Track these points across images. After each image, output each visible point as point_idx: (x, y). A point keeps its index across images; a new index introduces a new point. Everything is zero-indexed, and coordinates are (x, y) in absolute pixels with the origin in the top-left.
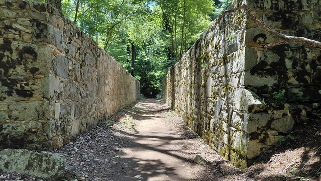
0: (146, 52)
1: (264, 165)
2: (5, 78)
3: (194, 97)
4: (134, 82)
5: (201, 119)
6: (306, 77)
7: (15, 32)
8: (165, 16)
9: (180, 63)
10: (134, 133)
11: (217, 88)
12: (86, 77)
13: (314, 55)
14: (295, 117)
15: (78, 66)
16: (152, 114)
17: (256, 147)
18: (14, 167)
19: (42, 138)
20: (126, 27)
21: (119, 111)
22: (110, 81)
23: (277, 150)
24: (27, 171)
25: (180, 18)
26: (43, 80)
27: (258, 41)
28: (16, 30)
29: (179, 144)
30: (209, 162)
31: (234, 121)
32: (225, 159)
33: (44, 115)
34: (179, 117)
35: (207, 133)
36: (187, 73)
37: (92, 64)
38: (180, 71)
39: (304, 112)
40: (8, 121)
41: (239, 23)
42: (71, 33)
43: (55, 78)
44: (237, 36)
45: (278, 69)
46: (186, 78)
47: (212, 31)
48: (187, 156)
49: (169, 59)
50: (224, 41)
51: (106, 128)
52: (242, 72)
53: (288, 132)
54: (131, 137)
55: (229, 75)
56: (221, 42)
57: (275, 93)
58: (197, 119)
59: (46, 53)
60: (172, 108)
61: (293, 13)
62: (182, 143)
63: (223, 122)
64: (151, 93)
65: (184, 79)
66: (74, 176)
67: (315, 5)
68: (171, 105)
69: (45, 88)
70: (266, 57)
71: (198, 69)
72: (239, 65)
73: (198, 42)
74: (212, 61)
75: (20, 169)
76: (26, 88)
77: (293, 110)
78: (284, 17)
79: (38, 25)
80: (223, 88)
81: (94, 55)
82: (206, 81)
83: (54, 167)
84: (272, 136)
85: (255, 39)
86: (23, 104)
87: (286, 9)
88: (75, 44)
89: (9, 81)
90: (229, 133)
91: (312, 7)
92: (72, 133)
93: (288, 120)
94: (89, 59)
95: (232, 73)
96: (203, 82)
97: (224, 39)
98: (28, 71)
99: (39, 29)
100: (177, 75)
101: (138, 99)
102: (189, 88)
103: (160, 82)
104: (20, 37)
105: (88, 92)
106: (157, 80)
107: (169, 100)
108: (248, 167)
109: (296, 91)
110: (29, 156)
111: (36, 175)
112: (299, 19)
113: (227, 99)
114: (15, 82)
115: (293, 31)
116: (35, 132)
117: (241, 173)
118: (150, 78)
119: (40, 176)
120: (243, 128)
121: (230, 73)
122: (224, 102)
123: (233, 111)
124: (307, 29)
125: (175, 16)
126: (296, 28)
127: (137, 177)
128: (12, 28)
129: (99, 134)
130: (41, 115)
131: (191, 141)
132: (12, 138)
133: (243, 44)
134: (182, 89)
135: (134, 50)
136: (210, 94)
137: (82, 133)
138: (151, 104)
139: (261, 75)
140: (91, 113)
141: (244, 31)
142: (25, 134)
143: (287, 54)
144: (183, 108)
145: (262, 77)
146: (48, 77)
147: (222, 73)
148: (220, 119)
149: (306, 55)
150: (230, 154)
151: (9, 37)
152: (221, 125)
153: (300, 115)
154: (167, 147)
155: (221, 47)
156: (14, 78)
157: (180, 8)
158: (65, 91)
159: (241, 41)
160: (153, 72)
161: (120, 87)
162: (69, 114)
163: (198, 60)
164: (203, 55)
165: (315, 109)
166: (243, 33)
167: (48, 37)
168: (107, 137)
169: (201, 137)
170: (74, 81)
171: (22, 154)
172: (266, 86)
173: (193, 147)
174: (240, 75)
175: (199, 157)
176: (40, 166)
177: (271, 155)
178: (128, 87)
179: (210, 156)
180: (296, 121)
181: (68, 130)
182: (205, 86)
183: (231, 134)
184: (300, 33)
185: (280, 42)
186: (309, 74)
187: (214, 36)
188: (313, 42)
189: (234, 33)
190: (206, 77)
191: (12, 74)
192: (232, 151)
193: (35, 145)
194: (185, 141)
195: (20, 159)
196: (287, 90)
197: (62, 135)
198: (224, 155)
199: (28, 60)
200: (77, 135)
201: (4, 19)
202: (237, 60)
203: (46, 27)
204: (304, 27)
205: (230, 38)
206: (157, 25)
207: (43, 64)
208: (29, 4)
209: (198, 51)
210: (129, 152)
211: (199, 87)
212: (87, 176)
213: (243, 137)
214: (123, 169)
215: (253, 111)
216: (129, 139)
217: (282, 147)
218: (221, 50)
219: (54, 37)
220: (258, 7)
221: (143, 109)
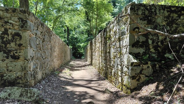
0: (75, 32)
1: (139, 92)
2: (5, 49)
3: (103, 58)
4: (69, 50)
5: (107, 70)
6: (159, 48)
7: (10, 25)
8: (86, 13)
9: (96, 40)
10: (71, 78)
11: (115, 53)
12: (45, 48)
13: (162, 38)
14: (153, 68)
15: (41, 42)
16: (80, 67)
17: (135, 83)
18: (13, 96)
19: (24, 81)
20: (65, 19)
21: (61, 66)
22: (57, 49)
23: (145, 84)
24: (20, 98)
25: (95, 14)
26: (25, 50)
27: (135, 31)
28: (11, 23)
29: (96, 83)
30: (112, 92)
31: (124, 71)
32: (120, 90)
33: (25, 69)
34: (95, 69)
35: (111, 77)
36: (99, 45)
37: (48, 41)
38: (95, 43)
39: (157, 66)
40: (6, 72)
41: (126, 21)
42: (38, 24)
43: (30, 49)
44: (125, 28)
45: (145, 44)
46: (99, 48)
47: (113, 24)
48: (100, 89)
49: (89, 36)
50: (119, 29)
51: (55, 76)
52: (128, 46)
53: (150, 75)
54: (70, 80)
55: (121, 47)
56: (117, 30)
57: (144, 56)
58: (105, 70)
59: (26, 36)
60: (91, 64)
61: (153, 17)
62: (98, 83)
63: (119, 71)
64: (78, 56)
65: (97, 48)
66: (43, 100)
67: (163, 13)
68: (90, 63)
69: (26, 54)
70: (139, 38)
71: (105, 43)
72: (126, 42)
73: (105, 29)
74: (113, 39)
75: (17, 97)
76: (16, 54)
77: (153, 65)
78: (148, 19)
79: (22, 21)
80: (119, 53)
81: (49, 35)
82: (110, 50)
83: (34, 96)
84: (142, 78)
85: (134, 30)
86: (14, 63)
87: (149, 15)
88: (40, 30)
89: (7, 51)
90: (122, 77)
91: (161, 14)
92: (38, 79)
93: (150, 70)
94: (47, 38)
95: (123, 46)
96: (108, 50)
97: (119, 28)
98: (17, 45)
99: (23, 23)
100: (94, 46)
101: (71, 60)
102: (100, 53)
103: (84, 49)
104: (13, 27)
105: (46, 56)
106: (82, 48)
107: (89, 59)
108: (131, 93)
109: (154, 55)
110: (21, 90)
111: (25, 100)
112: (155, 20)
113: (120, 59)
114: (10, 51)
115: (152, 26)
116: (21, 78)
117: (128, 96)
118: (78, 47)
119: (27, 101)
120: (128, 74)
121: (122, 46)
122: (119, 61)
123: (123, 65)
124: (159, 25)
125: (92, 13)
126: (154, 24)
127: (76, 100)
128: (9, 23)
129: (52, 79)
130: (24, 69)
131: (102, 82)
132: (9, 81)
133: (128, 32)
134: (97, 54)
135: (68, 31)
136: (112, 56)
137: (43, 79)
138: (79, 62)
139: (137, 47)
140: (47, 68)
142: (15, 79)
143: (149, 37)
144: (97, 64)
145: (137, 48)
146: (28, 48)
147: (118, 46)
148: (117, 70)
149: (159, 38)
151: (7, 27)
152: (118, 72)
153: (156, 67)
154: (90, 85)
155: (117, 33)
156: (9, 49)
157: (95, 9)
158: (35, 56)
159: (127, 30)
160: (80, 44)
161: (62, 53)
162: (37, 68)
163: (105, 38)
164: (108, 36)
165: (163, 64)
166: (128, 26)
167: (27, 27)
168: (57, 80)
169: (107, 79)
170: (39, 50)
171: (17, 89)
172: (139, 53)
173: (103, 85)
174: (127, 47)
175: (107, 89)
176: (27, 95)
177: (142, 87)
178: (66, 52)
179: (112, 89)
180: (154, 70)
181: (37, 77)
182: (109, 53)
183: (123, 77)
184: (155, 28)
185: (146, 32)
186: (160, 47)
187: (114, 27)
188: (160, 33)
189: (124, 26)
190: (110, 48)
191: (8, 47)
192: (123, 86)
193: (21, 85)
194: (99, 82)
195: (16, 91)
196: (149, 55)
197: (34, 79)
198: (120, 88)
199: (17, 40)
200: (41, 80)
201: (4, 18)
202: (125, 39)
203: (26, 21)
205: (122, 28)
206: (82, 18)
207: (25, 41)
208: (17, 10)
209: (105, 33)
210: (70, 88)
211: (106, 53)
212: (50, 100)
213: (128, 78)
214: (68, 96)
215: (133, 65)
216: (69, 82)
217: (147, 83)
219: (30, 27)
220: (135, 14)
221: (75, 65)
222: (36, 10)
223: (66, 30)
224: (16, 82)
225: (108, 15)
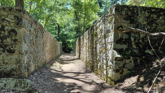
0: (65, 29)
1: (122, 84)
2: (2, 44)
3: (90, 53)
4: (59, 45)
5: (94, 63)
6: (140, 45)
7: (7, 22)
8: (76, 13)
9: (84, 36)
10: (61, 71)
11: (101, 49)
12: (38, 43)
13: (143, 36)
14: (135, 63)
15: (34, 38)
16: (69, 61)
17: (118, 76)
18: (9, 86)
19: (19, 73)
20: (56, 17)
21: (52, 60)
22: (48, 45)
23: (127, 77)
24: (15, 88)
25: (83, 14)
26: (19, 45)
27: (119, 29)
28: (7, 21)
29: (83, 75)
30: (98, 83)
31: (109, 65)
32: (105, 82)
33: (19, 62)
34: (83, 63)
35: (96, 70)
36: (87, 41)
37: (40, 37)
38: (83, 40)
39: (139, 60)
40: (2, 65)
41: (111, 21)
42: (32, 22)
43: (25, 44)
44: (110, 26)
45: (128, 41)
46: (86, 44)
47: (99, 22)
48: (87, 81)
49: (77, 33)
50: (105, 28)
51: (47, 68)
52: (112, 42)
53: (132, 69)
55: (107, 43)
56: (103, 28)
57: (126, 52)
58: (92, 64)
59: (21, 32)
60: (79, 58)
61: (135, 17)
62: (85, 75)
63: (104, 65)
64: (68, 51)
65: (85, 44)
66: (36, 90)
67: (144, 14)
68: (78, 57)
69: (20, 49)
70: (123, 36)
71: (92, 40)
72: (111, 39)
73: (92, 27)
74: (99, 36)
75: (12, 87)
76: (12, 49)
77: (134, 59)
78: (131, 18)
79: (18, 18)
80: (104, 49)
81: (41, 32)
82: (96, 46)
83: (27, 86)
84: (125, 71)
86: (10, 57)
87: (131, 15)
88: (34, 27)
89: (3, 46)
90: (107, 70)
91: (142, 15)
92: (31, 71)
93: (132, 64)
94: (39, 34)
95: (108, 43)
98: (13, 41)
99: (18, 21)
100: (82, 42)
101: (61, 54)
102: (88, 48)
103: (73, 45)
104: (9, 24)
105: (38, 51)
106: (71, 44)
107: (77, 54)
108: (115, 85)
109: (136, 51)
110: (15, 81)
111: (19, 90)
112: (137, 20)
113: (106, 54)
114: (6, 46)
115: (135, 25)
116: (15, 70)
117: (112, 87)
118: (67, 42)
119: (21, 90)
120: (113, 67)
122: (104, 56)
123: (108, 60)
124: (140, 24)
125: (81, 13)
126: (136, 23)
127: (65, 90)
129: (44, 71)
130: (18, 62)
131: (89, 74)
132: (4, 73)
133: (113, 30)
134: (84, 49)
135: (59, 28)
136: (98, 52)
137: (36, 71)
138: (68, 56)
139: (121, 44)
140: (39, 61)
141: (113, 24)
142: (11, 71)
143: (132, 35)
144: (85, 58)
146: (22, 43)
147: (104, 42)
148: (103, 63)
149: (140, 35)
150: (107, 79)
151: (4, 24)
153: (137, 62)
154: (78, 77)
155: (103, 30)
156: (6, 44)
157: (83, 9)
158: (29, 50)
159: (112, 29)
160: (69, 40)
161: (53, 48)
162: (30, 61)
163: (92, 35)
164: (95, 33)
165: (144, 59)
166: (113, 25)
167: (22, 24)
168: (48, 73)
169: (94, 72)
170: (33, 45)
171: (12, 80)
172: (123, 49)
173: (90, 77)
175: (93, 81)
176: (21, 85)
177: (125, 79)
178: (56, 47)
179: (98, 81)
180: (135, 64)
181: (30, 69)
182: (96, 48)
183: (108, 70)
184: (137, 27)
185: (128, 31)
187: (100, 25)
188: (142, 31)
189: (109, 25)
190: (96, 44)
191: (5, 42)
192: (108, 78)
193: (15, 76)
194: (86, 74)
195: (11, 82)
196: (132, 51)
197: (27, 71)
198: (105, 80)
199: (13, 35)
200: (34, 72)
201: (1, 16)
202: (110, 37)
203: (21, 19)
204: (139, 23)
205: (107, 27)
206: (71, 17)
207: (20, 37)
208: (14, 9)
209: (92, 31)
210: (60, 80)
211: (93, 48)
212: (41, 90)
213: (113, 71)
214: (58, 87)
215: (117, 60)
216: (59, 74)
217: (129, 76)
218: (103, 32)
219: (25, 24)
220: (120, 14)
221: (64, 59)
222: (30, 9)
223: (57, 28)
224: (11, 73)
225: (95, 15)
